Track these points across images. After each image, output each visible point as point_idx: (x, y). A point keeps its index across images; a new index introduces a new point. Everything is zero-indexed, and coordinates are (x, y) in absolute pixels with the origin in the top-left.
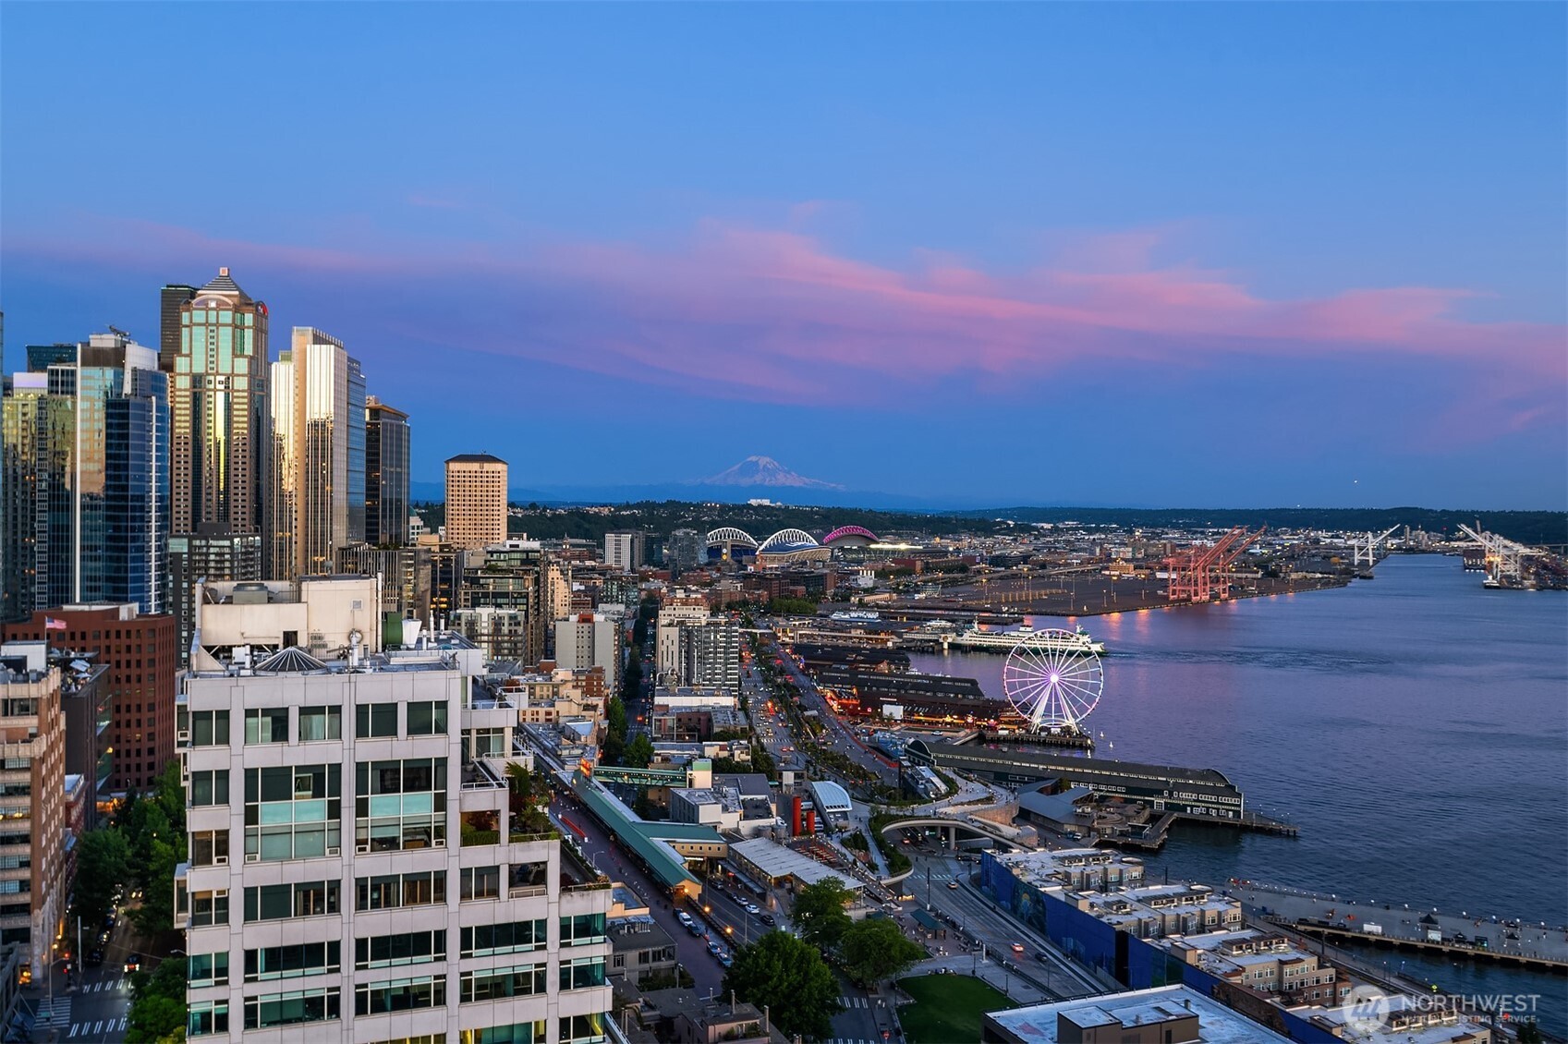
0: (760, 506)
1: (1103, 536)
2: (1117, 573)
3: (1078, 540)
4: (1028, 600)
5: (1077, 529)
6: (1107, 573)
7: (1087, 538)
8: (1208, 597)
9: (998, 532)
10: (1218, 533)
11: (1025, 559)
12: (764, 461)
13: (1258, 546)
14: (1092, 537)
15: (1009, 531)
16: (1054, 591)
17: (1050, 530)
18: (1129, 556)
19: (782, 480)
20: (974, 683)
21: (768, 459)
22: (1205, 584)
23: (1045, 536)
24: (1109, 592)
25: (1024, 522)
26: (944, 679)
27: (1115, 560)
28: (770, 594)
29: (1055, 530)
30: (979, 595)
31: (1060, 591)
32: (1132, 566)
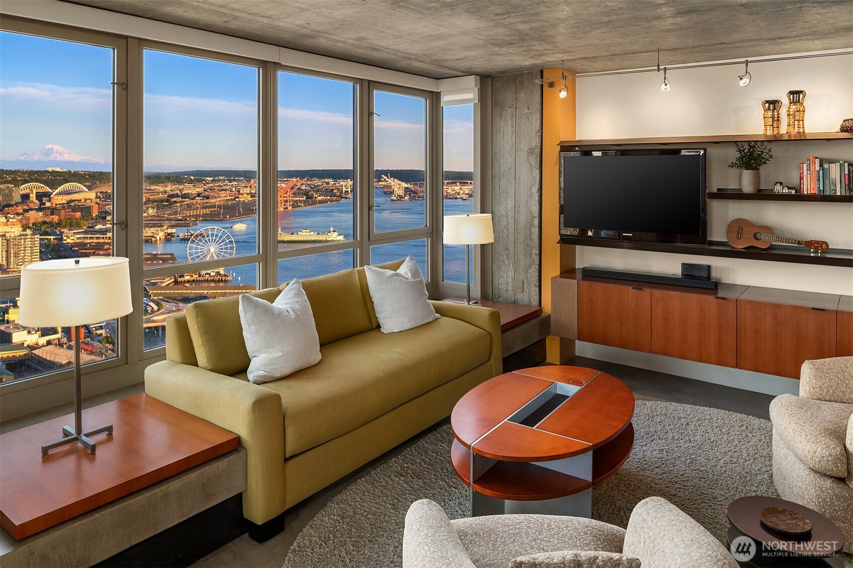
0: (53, 171)
1: (237, 183)
2: (243, 200)
3: (225, 185)
4: (200, 214)
5: (225, 180)
6: (238, 200)
7: (229, 184)
8: (283, 209)
9: (185, 182)
10: (287, 181)
11: (199, 195)
12: (57, 147)
13: (304, 186)
14: (231, 184)
15: (191, 181)
16: (213, 209)
17: (212, 181)
18: (248, 192)
19: (67, 157)
20: (172, 254)
21: (59, 147)
22: (281, 203)
23: (209, 184)
24: (239, 209)
25: (199, 176)
26: (157, 254)
27: (242, 194)
28: (60, 217)
29: (214, 181)
30: (176, 213)
31: (216, 209)
32: (249, 196)
